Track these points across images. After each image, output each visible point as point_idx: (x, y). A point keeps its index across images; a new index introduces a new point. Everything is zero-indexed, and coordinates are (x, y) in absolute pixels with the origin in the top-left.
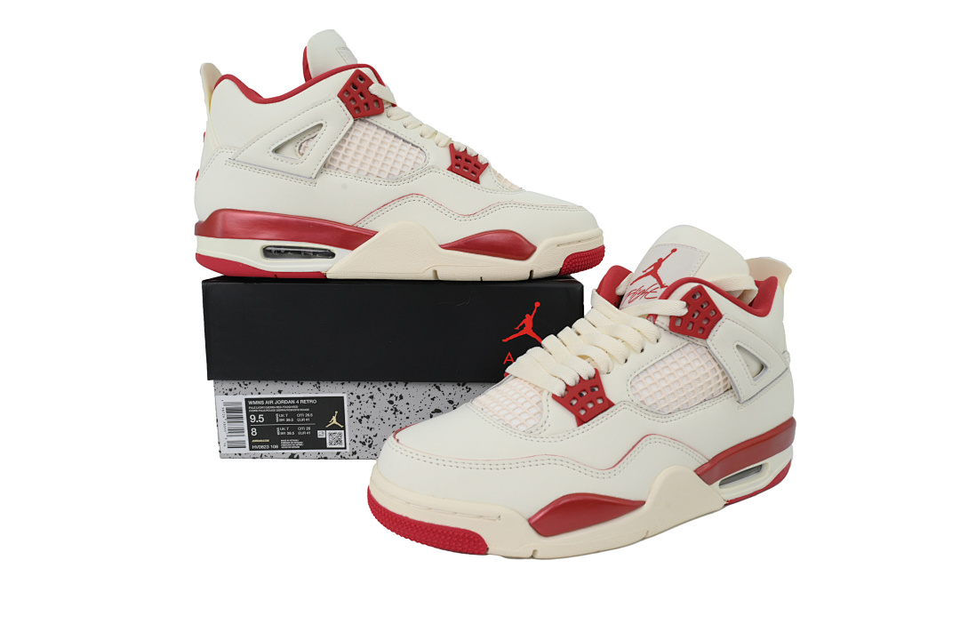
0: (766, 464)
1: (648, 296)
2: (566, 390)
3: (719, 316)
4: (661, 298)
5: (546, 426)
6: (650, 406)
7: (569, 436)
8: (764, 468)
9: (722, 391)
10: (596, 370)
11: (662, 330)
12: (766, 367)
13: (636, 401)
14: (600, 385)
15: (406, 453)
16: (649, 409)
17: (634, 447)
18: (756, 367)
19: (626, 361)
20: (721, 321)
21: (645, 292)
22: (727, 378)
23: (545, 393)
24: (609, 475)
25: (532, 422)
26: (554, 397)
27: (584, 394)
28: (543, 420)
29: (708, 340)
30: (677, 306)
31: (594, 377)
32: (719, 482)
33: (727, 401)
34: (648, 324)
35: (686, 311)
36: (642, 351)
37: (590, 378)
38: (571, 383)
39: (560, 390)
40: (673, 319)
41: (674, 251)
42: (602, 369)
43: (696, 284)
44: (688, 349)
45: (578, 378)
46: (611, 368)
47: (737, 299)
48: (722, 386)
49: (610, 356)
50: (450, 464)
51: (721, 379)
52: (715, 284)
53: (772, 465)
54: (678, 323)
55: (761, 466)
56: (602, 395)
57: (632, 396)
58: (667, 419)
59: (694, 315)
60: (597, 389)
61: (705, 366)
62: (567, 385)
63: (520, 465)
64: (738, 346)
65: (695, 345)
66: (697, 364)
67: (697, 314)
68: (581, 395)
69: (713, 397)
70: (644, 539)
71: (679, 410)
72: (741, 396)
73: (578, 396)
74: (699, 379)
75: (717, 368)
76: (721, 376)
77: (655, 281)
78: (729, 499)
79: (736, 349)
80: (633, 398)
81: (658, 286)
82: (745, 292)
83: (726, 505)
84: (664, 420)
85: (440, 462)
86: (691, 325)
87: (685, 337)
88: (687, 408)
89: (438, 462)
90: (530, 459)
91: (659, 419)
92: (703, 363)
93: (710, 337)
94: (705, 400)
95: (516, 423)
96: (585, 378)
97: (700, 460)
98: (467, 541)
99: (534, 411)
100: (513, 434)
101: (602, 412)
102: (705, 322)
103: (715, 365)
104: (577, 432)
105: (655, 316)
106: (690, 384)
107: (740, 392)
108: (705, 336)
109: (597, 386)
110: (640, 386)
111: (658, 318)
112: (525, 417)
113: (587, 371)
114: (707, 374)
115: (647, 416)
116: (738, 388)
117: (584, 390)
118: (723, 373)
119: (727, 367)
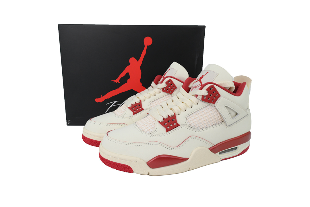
0: (238, 147)
1: (197, 88)
2: (163, 120)
3: (219, 96)
4: (199, 89)
5: (155, 132)
6: (193, 126)
7: (163, 135)
8: (237, 148)
9: (220, 122)
10: (174, 113)
11: (199, 100)
12: (238, 114)
13: (188, 124)
14: (175, 118)
15: (110, 140)
16: (193, 127)
17: (185, 140)
18: (233, 114)
19: (186, 110)
20: (220, 97)
21: (196, 87)
22: (222, 118)
23: (157, 120)
24: (176, 149)
25: (151, 130)
26: (159, 122)
27: (170, 121)
28: (155, 130)
29: (215, 104)
30: (204, 92)
31: (174, 116)
32: (219, 153)
33: (222, 125)
34: (194, 98)
35: (207, 94)
36: (192, 107)
37: (172, 116)
38: (165, 117)
39: (161, 120)
40: (203, 97)
41: (208, 73)
42: (177, 113)
43: (211, 85)
44: (208, 107)
45: (168, 116)
46: (180, 113)
47: (228, 90)
48: (220, 120)
49: (180, 109)
50: (122, 143)
51: (220, 118)
52: (219, 85)
53: (241, 147)
54: (205, 98)
55: (237, 147)
56: (176, 122)
57: (186, 123)
58: (199, 131)
59: (210, 95)
60: (174, 120)
61: (214, 113)
62: (164, 118)
63: (145, 144)
64: (226, 107)
65: (211, 106)
66: (211, 112)
67: (211, 95)
68: (169, 122)
69: (217, 124)
70: (188, 171)
71: (204, 128)
72: (227, 124)
73: (167, 122)
74: (211, 117)
75: (218, 114)
76: (220, 117)
77: (200, 83)
78: (223, 159)
79: (225, 107)
80: (187, 123)
81: (201, 85)
82: (231, 88)
83: (221, 160)
84: (197, 131)
85: (119, 142)
86: (209, 99)
87: (207, 103)
88: (206, 128)
89: (118, 142)
90: (148, 143)
91: (196, 131)
92: (213, 112)
93: (216, 103)
94: (214, 125)
95: (146, 130)
96: (170, 116)
97: (211, 145)
98: (126, 168)
99: (153, 126)
100: (144, 134)
101: (175, 128)
102: (214, 98)
103: (218, 113)
104: (166, 134)
105: (197, 95)
106: (208, 119)
107: (227, 122)
108: (214, 103)
109: (174, 119)
110: (190, 119)
111: (198, 96)
112: (149, 128)
113: (171, 114)
114: (214, 116)
115: (191, 130)
116: (226, 121)
117: (170, 120)
118: (220, 116)
119: (222, 114)
